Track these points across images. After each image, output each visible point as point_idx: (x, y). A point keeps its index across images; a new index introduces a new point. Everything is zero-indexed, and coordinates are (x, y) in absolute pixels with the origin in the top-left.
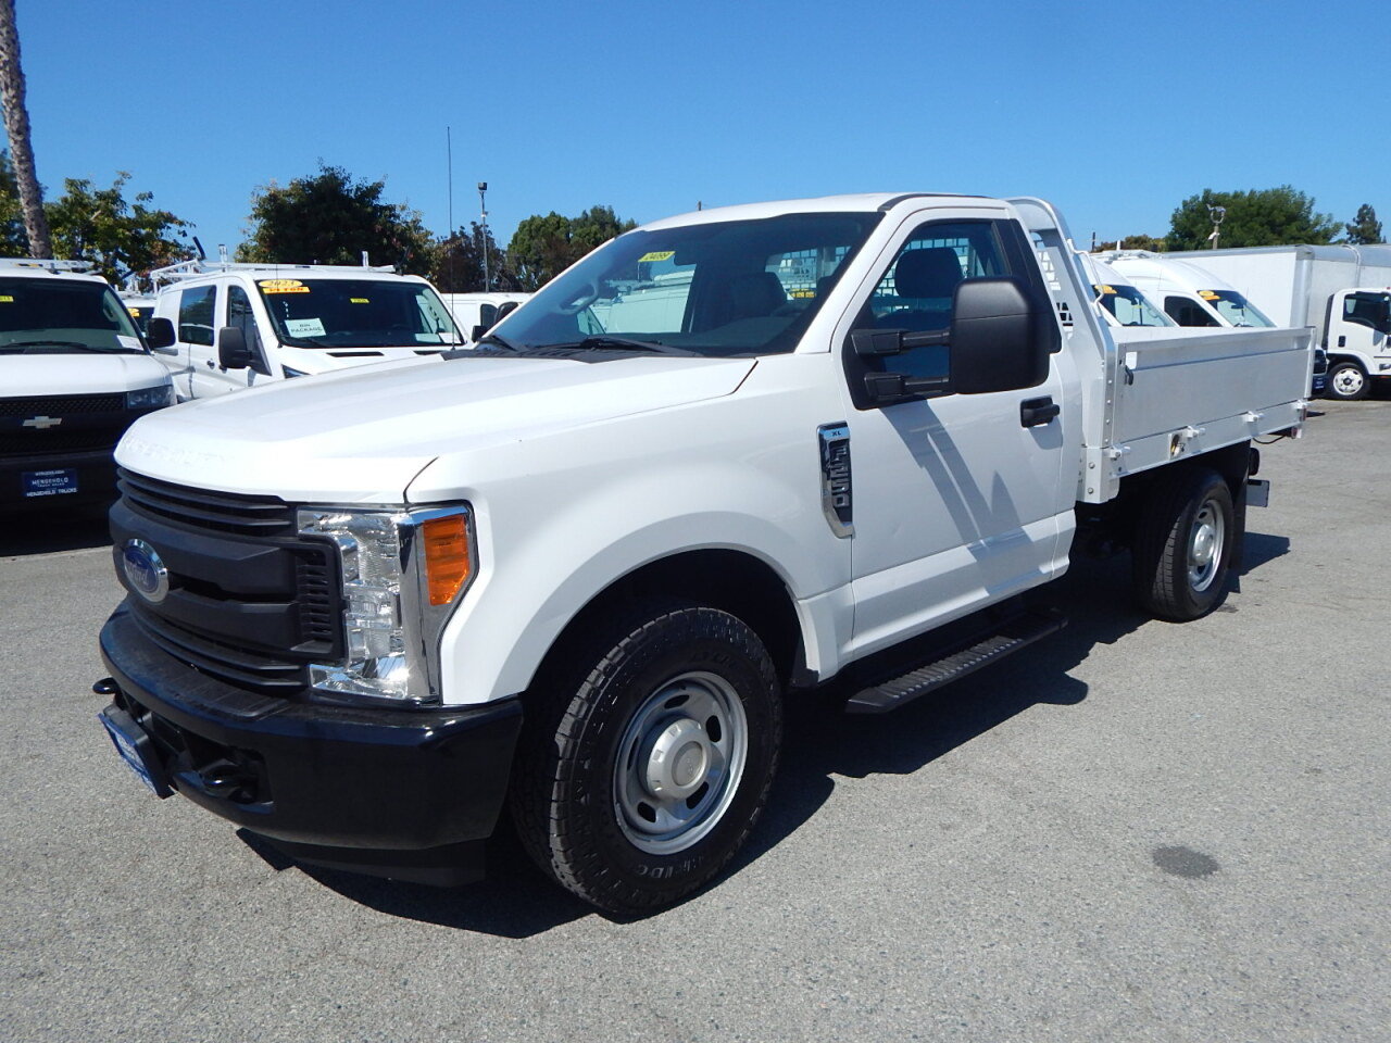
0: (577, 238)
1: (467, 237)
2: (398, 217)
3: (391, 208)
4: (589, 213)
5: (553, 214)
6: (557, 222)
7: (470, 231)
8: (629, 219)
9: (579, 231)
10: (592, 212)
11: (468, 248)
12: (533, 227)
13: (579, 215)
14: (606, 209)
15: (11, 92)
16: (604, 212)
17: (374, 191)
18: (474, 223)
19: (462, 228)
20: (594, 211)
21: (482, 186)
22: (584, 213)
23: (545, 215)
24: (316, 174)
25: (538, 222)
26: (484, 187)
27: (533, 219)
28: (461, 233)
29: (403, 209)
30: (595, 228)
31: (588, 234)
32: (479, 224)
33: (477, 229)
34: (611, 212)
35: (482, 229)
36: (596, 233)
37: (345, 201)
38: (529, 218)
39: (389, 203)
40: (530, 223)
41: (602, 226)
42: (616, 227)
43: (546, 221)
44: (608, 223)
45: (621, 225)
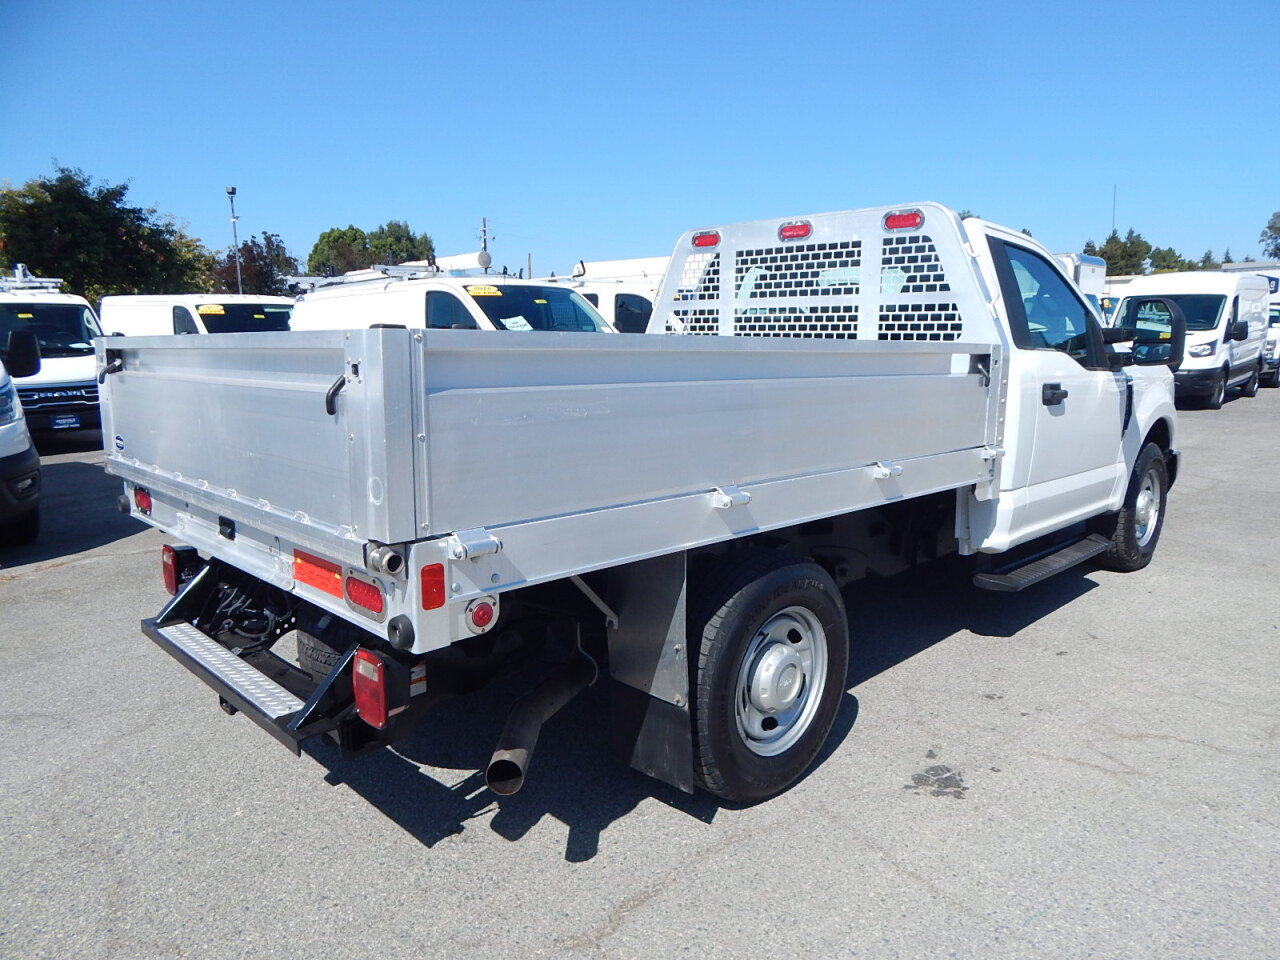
0: (374, 249)
1: (259, 246)
2: (146, 220)
3: (136, 212)
4: (386, 228)
5: (351, 228)
6: (355, 234)
7: (261, 241)
8: (422, 233)
9: (376, 242)
10: (388, 226)
11: (260, 256)
12: (331, 239)
13: (375, 229)
14: (401, 224)
16: (399, 226)
17: (119, 193)
18: (264, 233)
19: (254, 237)
20: (390, 225)
21: (230, 190)
22: (381, 227)
23: (344, 228)
24: (53, 176)
25: (336, 234)
26: (233, 192)
27: (333, 230)
28: (253, 242)
29: (153, 211)
30: (390, 240)
31: (384, 246)
32: (269, 233)
33: (268, 239)
34: (407, 227)
35: (273, 238)
36: (391, 245)
37: (84, 202)
38: (328, 230)
39: (134, 206)
40: (329, 235)
41: (398, 240)
42: (411, 239)
43: (344, 233)
44: (402, 236)
45: (415, 238)
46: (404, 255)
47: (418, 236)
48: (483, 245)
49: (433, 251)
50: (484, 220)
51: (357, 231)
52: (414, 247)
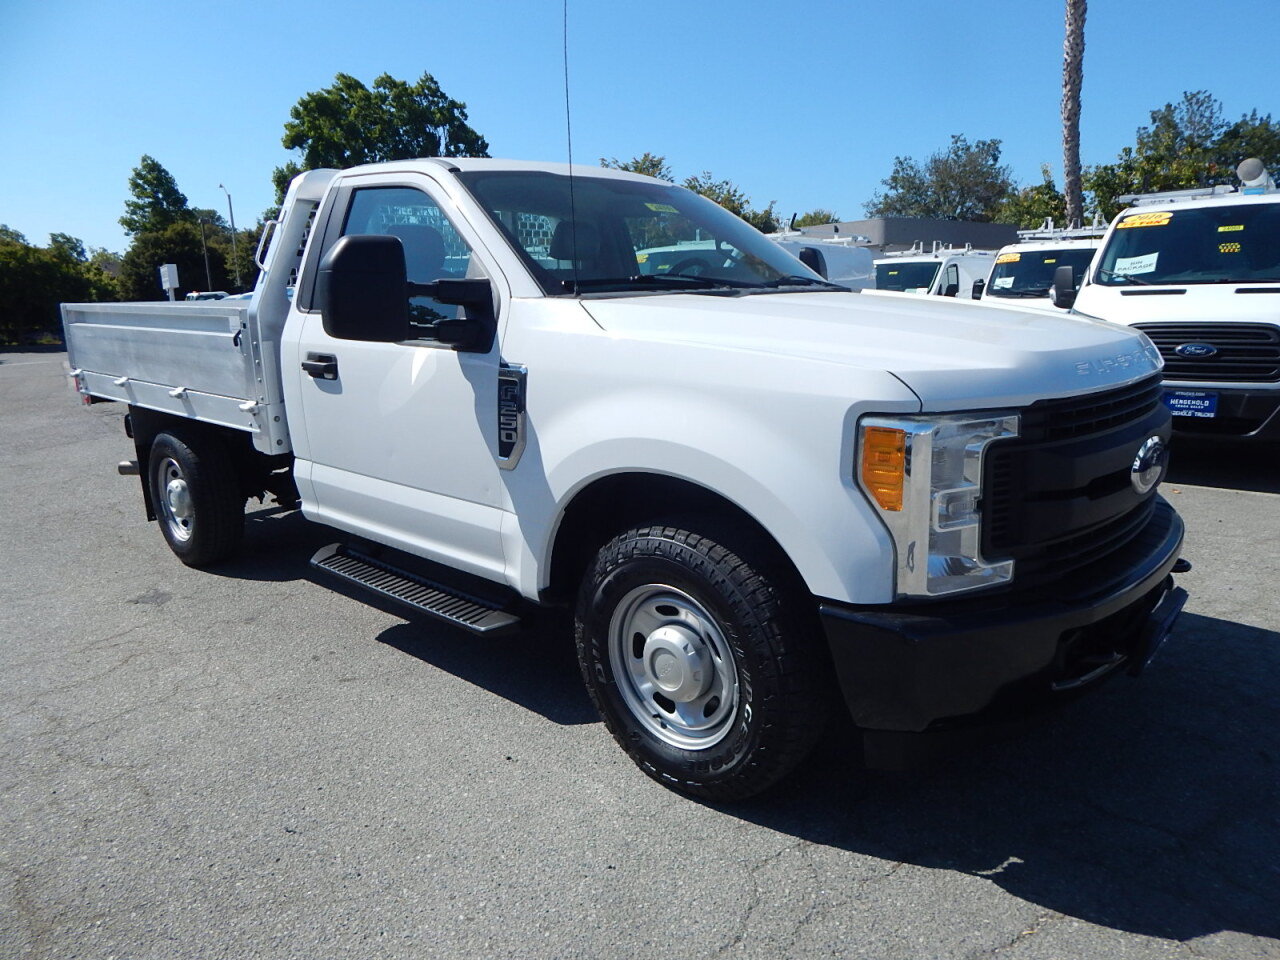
15: (1068, 87)
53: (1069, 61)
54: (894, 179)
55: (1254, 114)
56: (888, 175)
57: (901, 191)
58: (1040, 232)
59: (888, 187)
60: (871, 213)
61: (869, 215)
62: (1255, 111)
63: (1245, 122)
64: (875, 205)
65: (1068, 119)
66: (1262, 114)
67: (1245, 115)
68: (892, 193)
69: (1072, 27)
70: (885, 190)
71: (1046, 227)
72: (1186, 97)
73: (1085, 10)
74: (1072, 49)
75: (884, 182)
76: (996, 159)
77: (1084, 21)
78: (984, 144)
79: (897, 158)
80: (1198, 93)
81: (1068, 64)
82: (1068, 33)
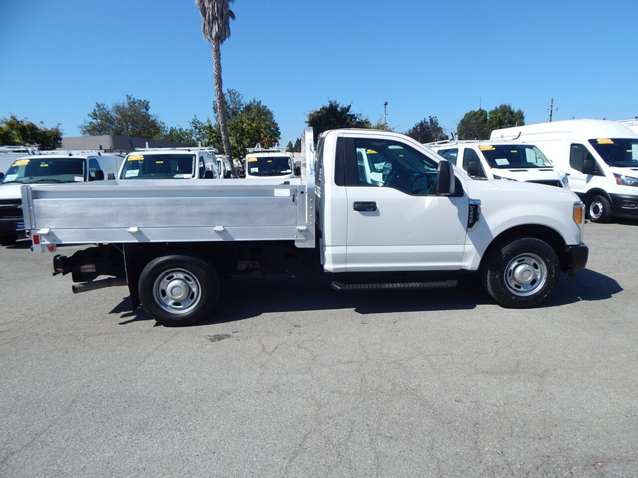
0: (491, 120)
1: (427, 122)
4: (498, 108)
5: (480, 110)
6: (482, 112)
7: (428, 120)
8: (518, 109)
9: (492, 116)
10: (500, 107)
11: (427, 127)
12: (470, 116)
13: (493, 109)
14: (507, 105)
16: (506, 107)
17: (348, 109)
18: (430, 117)
19: (425, 119)
22: (496, 108)
23: (477, 110)
24: (327, 105)
25: (473, 113)
26: (386, 104)
27: (471, 112)
28: (425, 121)
29: (360, 115)
30: (500, 114)
31: (496, 117)
32: (432, 117)
33: (431, 120)
34: (510, 106)
35: (433, 119)
36: (500, 117)
38: (469, 112)
39: (353, 113)
40: (469, 114)
41: (505, 113)
42: (512, 113)
43: (477, 113)
44: (507, 112)
45: (514, 112)
46: (506, 121)
47: (516, 111)
48: (550, 114)
49: (523, 118)
50: (552, 100)
51: (483, 111)
52: (513, 117)
53: (216, 74)
54: (95, 114)
55: (254, 101)
56: (91, 112)
57: (99, 121)
58: (256, 149)
59: (92, 118)
60: (84, 131)
61: (83, 132)
62: (254, 99)
63: (251, 104)
64: (85, 127)
65: (219, 99)
66: (257, 100)
67: (251, 101)
68: (94, 121)
69: (216, 60)
70: (90, 119)
71: (258, 147)
72: (228, 91)
73: (220, 54)
74: (217, 69)
75: (89, 115)
76: (147, 110)
77: (220, 58)
78: (141, 101)
79: (97, 103)
80: (233, 90)
81: (216, 76)
82: (214, 62)
